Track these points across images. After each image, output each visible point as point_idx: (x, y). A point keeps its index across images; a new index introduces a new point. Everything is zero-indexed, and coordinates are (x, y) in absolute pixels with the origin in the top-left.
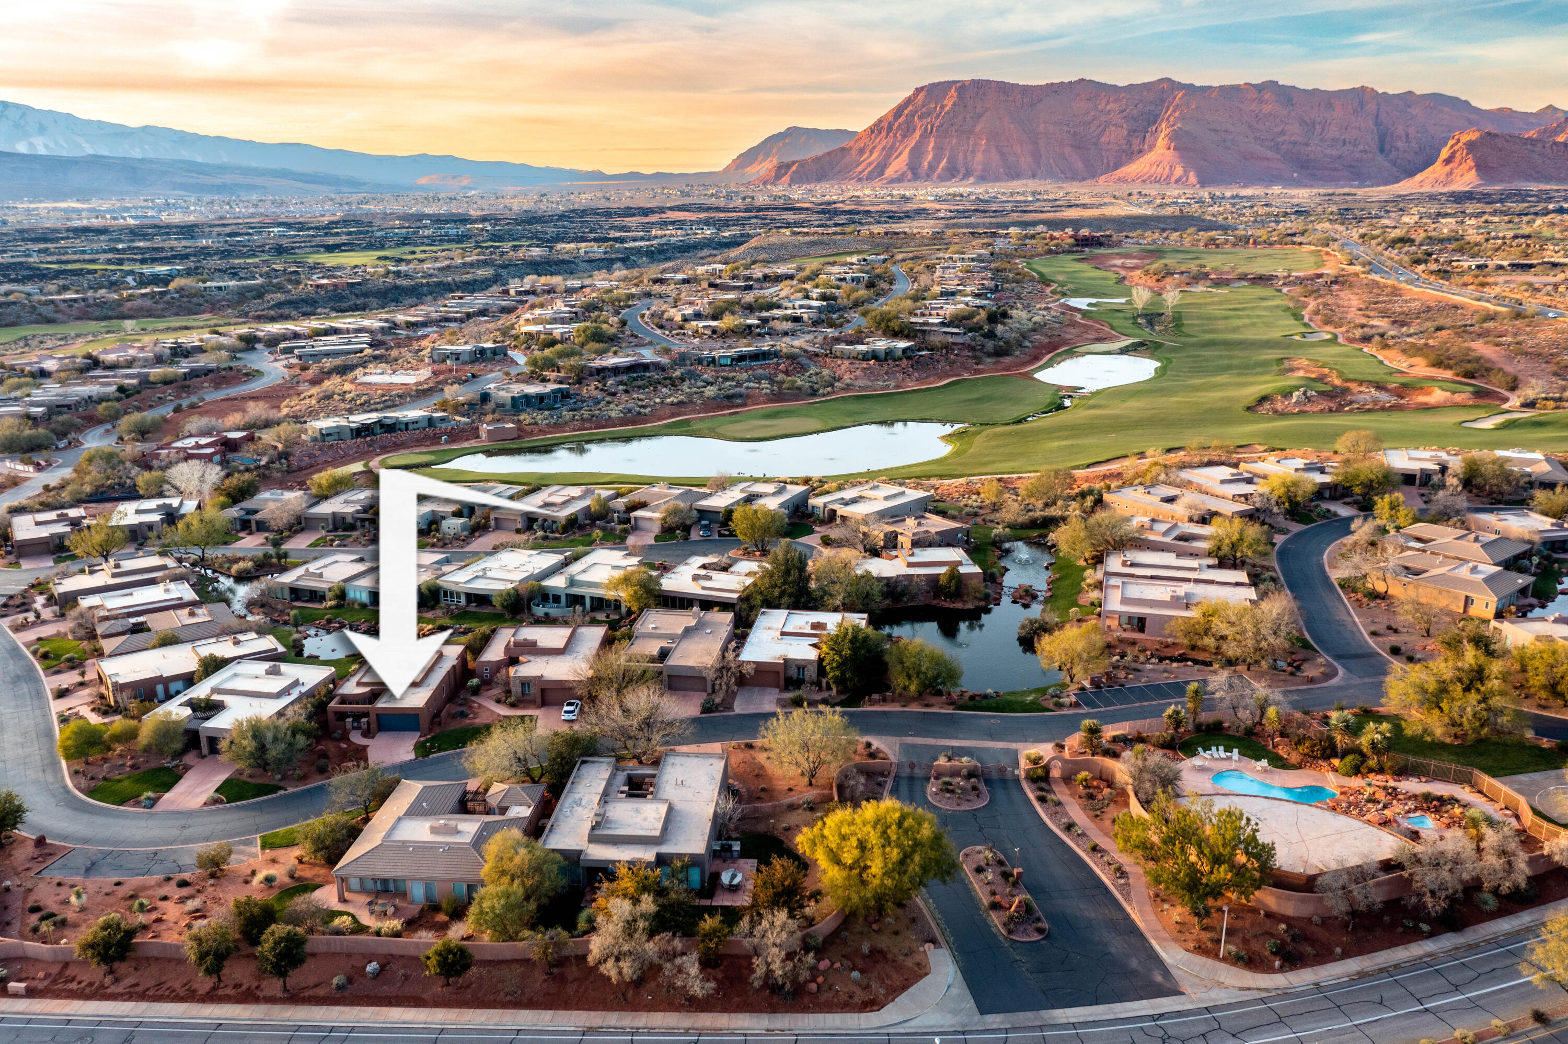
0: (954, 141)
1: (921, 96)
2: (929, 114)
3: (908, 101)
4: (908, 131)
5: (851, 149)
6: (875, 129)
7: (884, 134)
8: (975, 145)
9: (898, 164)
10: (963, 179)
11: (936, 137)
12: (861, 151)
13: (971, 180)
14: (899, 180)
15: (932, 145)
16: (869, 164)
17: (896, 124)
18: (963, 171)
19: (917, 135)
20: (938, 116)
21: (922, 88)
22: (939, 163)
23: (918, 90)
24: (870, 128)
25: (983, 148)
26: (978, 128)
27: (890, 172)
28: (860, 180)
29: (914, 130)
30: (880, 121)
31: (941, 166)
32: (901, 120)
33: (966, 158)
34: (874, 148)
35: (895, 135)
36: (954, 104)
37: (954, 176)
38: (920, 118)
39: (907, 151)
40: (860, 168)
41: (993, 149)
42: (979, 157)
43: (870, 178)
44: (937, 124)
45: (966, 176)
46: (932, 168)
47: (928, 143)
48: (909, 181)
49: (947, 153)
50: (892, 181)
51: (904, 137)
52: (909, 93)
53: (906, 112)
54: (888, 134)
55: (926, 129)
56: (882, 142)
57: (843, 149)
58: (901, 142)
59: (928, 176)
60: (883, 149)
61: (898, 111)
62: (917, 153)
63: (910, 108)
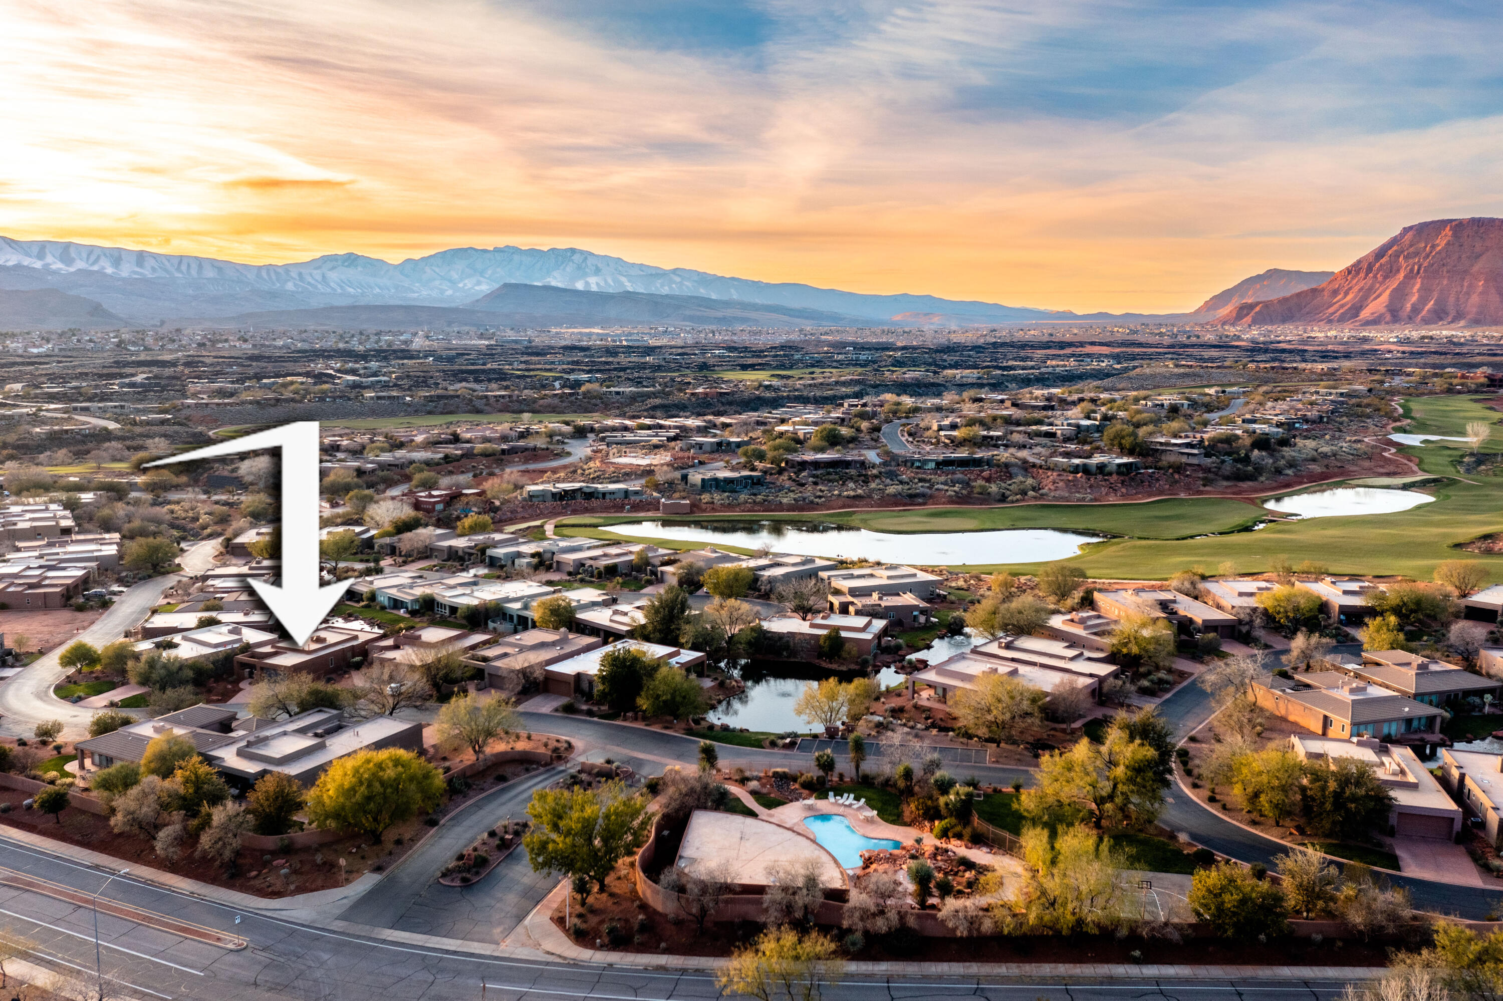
0: (1445, 282)
1: (1409, 235)
2: (1417, 254)
3: (1394, 241)
4: (1390, 271)
5: (1323, 290)
6: (1353, 270)
7: (1362, 275)
8: (1470, 286)
9: (1377, 305)
10: (1452, 322)
11: (1423, 278)
12: (1335, 292)
13: (1462, 323)
14: (1375, 322)
15: (1417, 286)
16: (1342, 306)
17: (1377, 265)
18: (1453, 313)
19: (1401, 276)
20: (1428, 256)
21: (1411, 228)
22: (1425, 305)
23: (1406, 230)
24: (1347, 269)
25: (1480, 289)
26: (1475, 269)
27: (1365, 314)
28: (1330, 321)
29: (1398, 271)
30: (1359, 262)
31: (1427, 308)
32: (1383, 261)
33: (1458, 299)
34: (1350, 289)
35: (1375, 277)
36: (1448, 244)
37: (1441, 319)
38: (1406, 258)
39: (1388, 292)
40: (1331, 310)
41: (1493, 291)
42: (1475, 299)
43: (1342, 319)
44: (1426, 264)
45: (1458, 317)
46: (1416, 310)
47: (1414, 285)
48: (1387, 323)
49: (1435, 295)
50: (1367, 323)
51: (1386, 277)
52: (1397, 232)
53: (1390, 252)
54: (1367, 275)
55: (1412, 270)
56: (1359, 283)
57: (1314, 291)
58: (1381, 283)
59: (1410, 318)
60: (1360, 290)
61: (1380, 253)
62: (1400, 294)
63: (1395, 248)
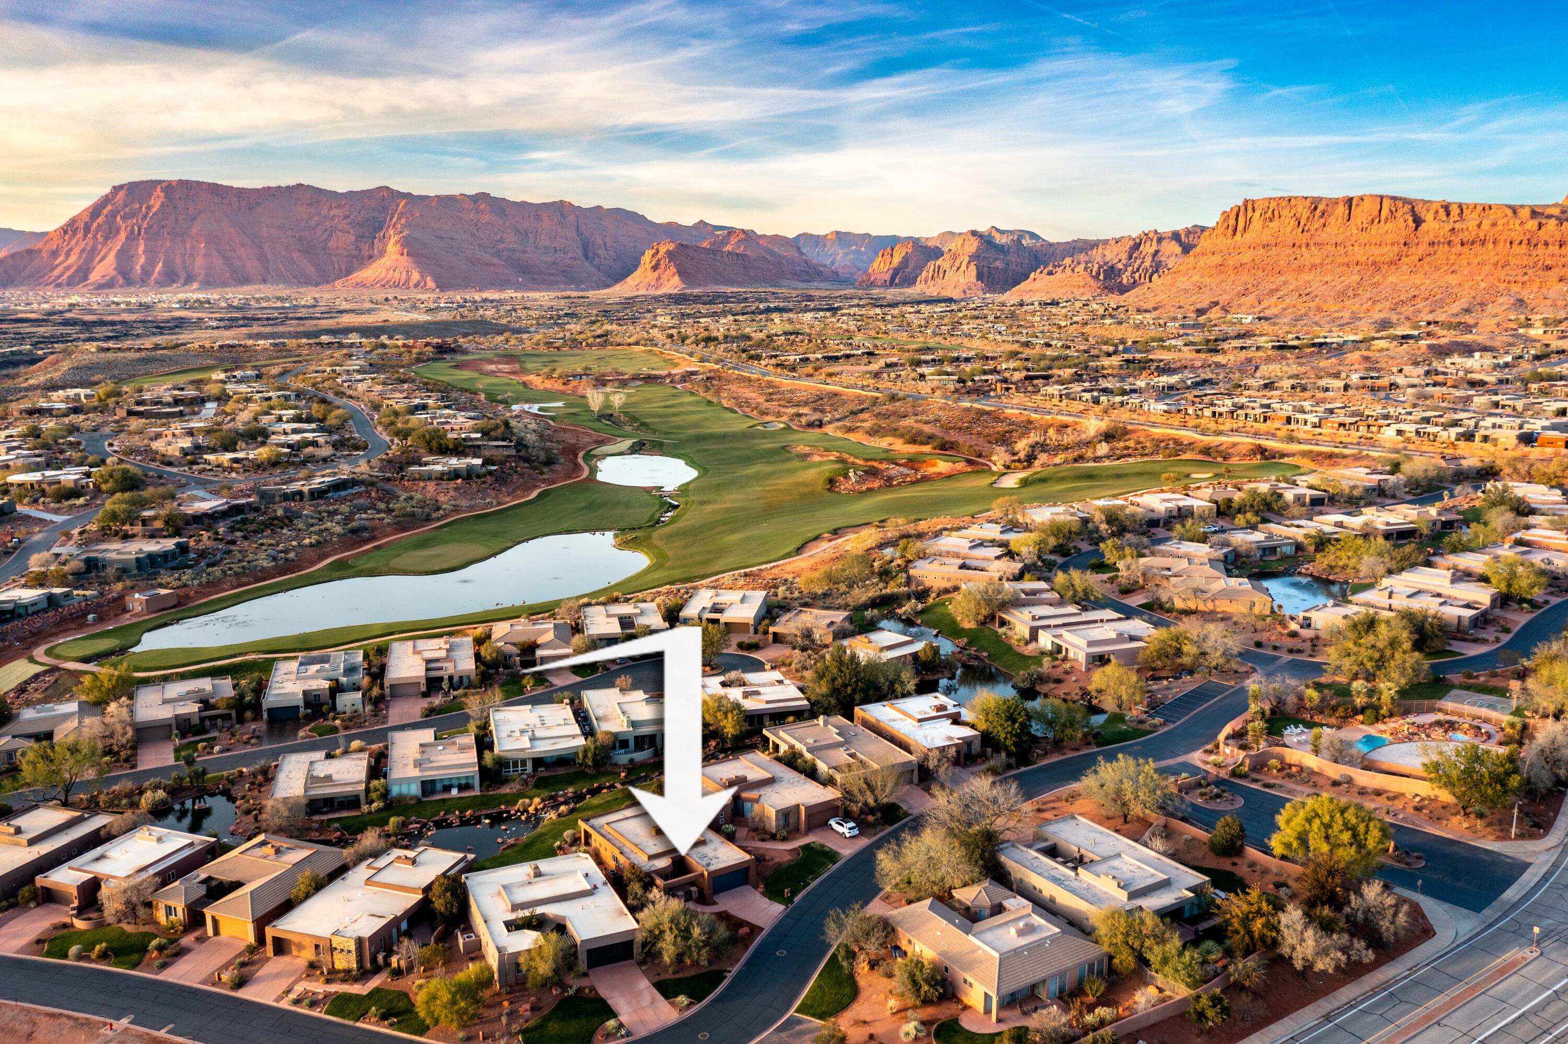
0: (168, 244)
1: (121, 195)
2: (133, 214)
3: (105, 201)
4: (111, 232)
5: (40, 251)
6: (70, 229)
7: (80, 235)
8: (192, 248)
9: (104, 268)
10: (185, 284)
11: (145, 240)
12: (55, 254)
13: (195, 285)
14: (109, 285)
15: (141, 249)
16: (68, 268)
17: (95, 225)
18: (183, 276)
19: (122, 236)
20: (145, 217)
21: (121, 187)
22: (154, 267)
23: (117, 189)
24: (62, 228)
25: (202, 252)
26: (194, 231)
27: (94, 277)
28: (59, 285)
29: (118, 232)
30: (73, 221)
31: (157, 270)
32: (100, 220)
33: (184, 261)
34: (71, 250)
35: (95, 237)
36: (162, 205)
37: (174, 281)
38: (124, 218)
39: (112, 254)
40: (56, 273)
41: (215, 253)
42: (199, 261)
43: (71, 283)
44: (145, 225)
45: (189, 280)
46: (146, 273)
47: (138, 246)
48: (121, 286)
49: (161, 256)
50: (101, 287)
51: (107, 238)
52: (107, 190)
53: (105, 212)
54: (85, 236)
55: (132, 231)
56: (79, 244)
57: (30, 252)
58: (104, 244)
59: (143, 281)
60: (82, 251)
61: (95, 210)
62: (125, 256)
63: (109, 207)
